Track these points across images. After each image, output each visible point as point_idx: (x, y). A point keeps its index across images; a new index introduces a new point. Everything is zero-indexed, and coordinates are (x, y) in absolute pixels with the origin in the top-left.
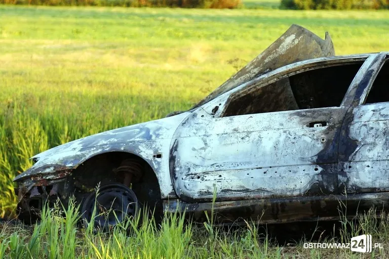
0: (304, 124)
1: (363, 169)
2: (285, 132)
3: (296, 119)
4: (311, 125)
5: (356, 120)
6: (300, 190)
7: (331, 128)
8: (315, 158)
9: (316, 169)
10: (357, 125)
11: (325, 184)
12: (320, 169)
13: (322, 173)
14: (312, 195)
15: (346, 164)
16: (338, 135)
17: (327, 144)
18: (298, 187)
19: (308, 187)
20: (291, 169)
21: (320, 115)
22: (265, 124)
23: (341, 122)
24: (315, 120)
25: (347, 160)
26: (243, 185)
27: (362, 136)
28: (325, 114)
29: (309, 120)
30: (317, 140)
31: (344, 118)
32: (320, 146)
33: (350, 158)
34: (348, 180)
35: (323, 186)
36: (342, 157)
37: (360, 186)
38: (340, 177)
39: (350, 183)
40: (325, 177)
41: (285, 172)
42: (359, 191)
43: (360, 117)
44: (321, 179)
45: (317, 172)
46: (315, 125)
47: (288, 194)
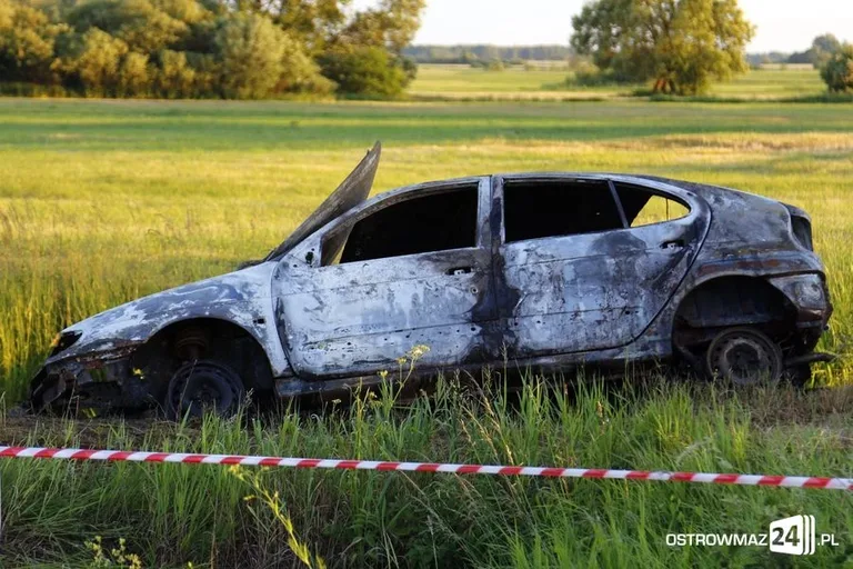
0: (442, 270)
1: (533, 325)
2: (421, 282)
3: (429, 266)
4: (451, 272)
5: (509, 264)
6: (456, 356)
7: (479, 275)
8: (469, 315)
9: (473, 329)
10: (513, 270)
11: (488, 347)
12: (478, 329)
13: (481, 333)
14: (472, 362)
15: (510, 321)
16: (492, 284)
17: (481, 297)
18: (453, 353)
19: (466, 353)
20: (442, 330)
21: (459, 258)
22: (390, 273)
23: (491, 267)
24: (454, 266)
25: (511, 315)
26: (381, 353)
27: (524, 283)
28: (464, 258)
29: (447, 266)
30: (467, 291)
31: (492, 262)
32: (473, 300)
33: (514, 312)
34: (517, 341)
35: (485, 351)
36: (503, 311)
37: (533, 347)
38: (506, 337)
39: (520, 345)
40: (487, 338)
41: (434, 334)
42: (532, 354)
43: (513, 259)
44: (482, 341)
45: (474, 332)
46: (456, 272)
47: (441, 362)
